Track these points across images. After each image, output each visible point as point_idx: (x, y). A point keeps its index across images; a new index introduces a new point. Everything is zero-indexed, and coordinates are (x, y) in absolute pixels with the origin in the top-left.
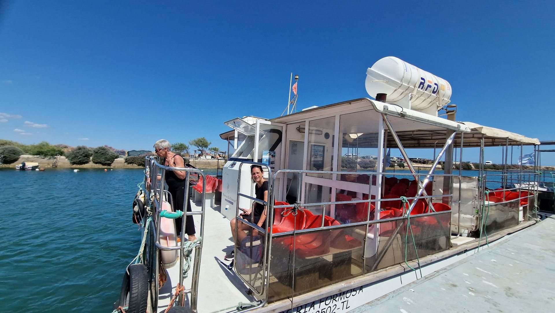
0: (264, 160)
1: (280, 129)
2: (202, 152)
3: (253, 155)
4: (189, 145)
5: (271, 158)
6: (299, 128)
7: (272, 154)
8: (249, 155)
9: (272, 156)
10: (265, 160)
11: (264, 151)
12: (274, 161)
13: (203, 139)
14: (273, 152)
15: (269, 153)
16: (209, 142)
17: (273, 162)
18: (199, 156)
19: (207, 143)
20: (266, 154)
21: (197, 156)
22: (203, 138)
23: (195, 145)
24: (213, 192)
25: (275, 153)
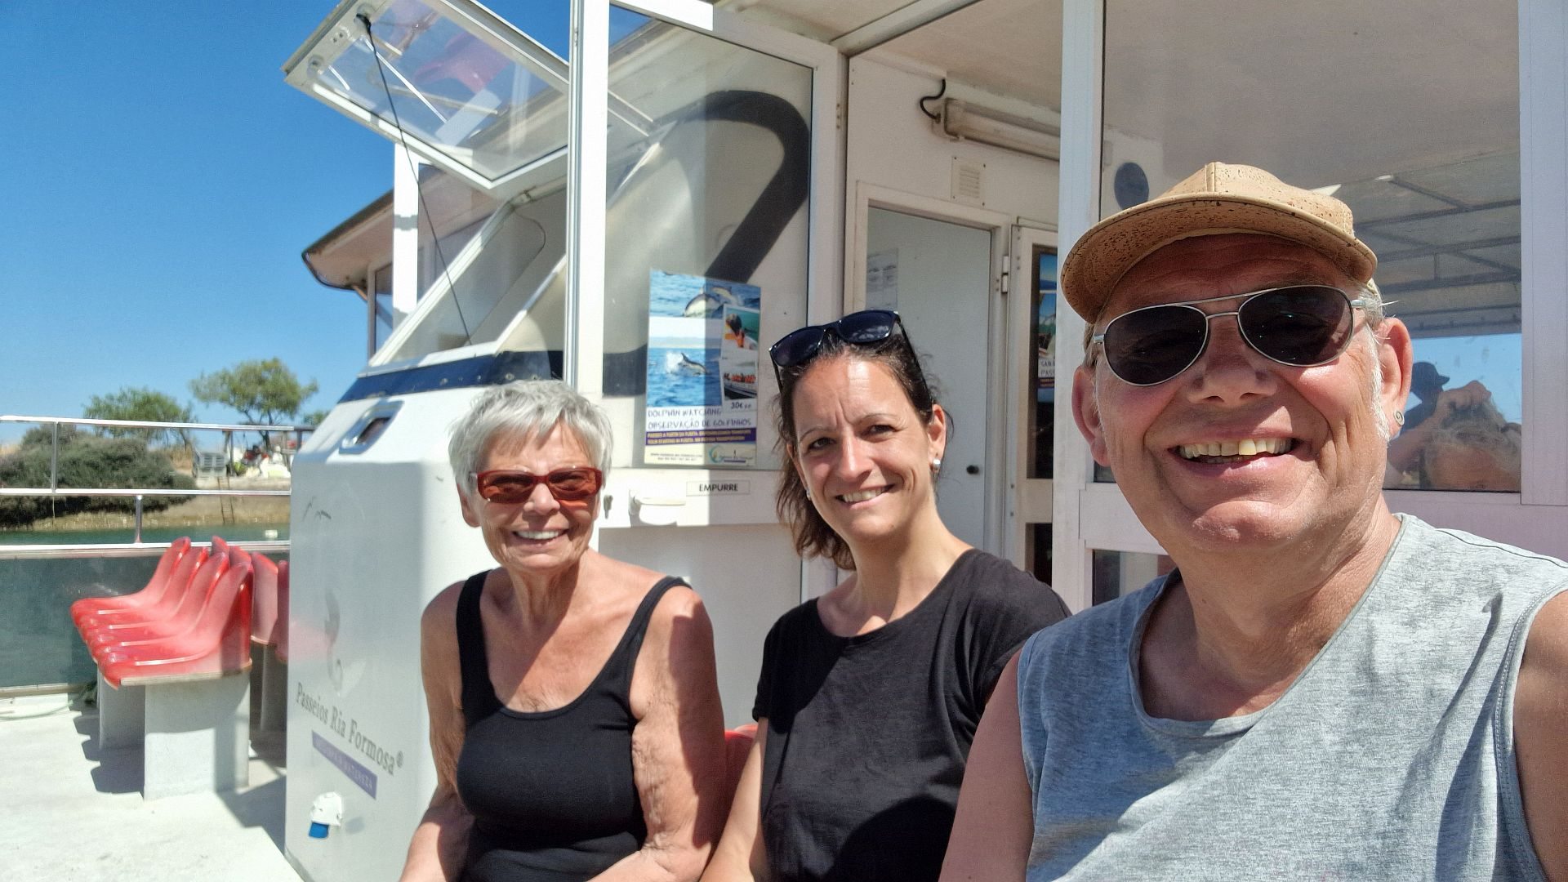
0: (660, 363)
1: (789, 92)
2: (266, 438)
3: (553, 318)
4: (195, 401)
5: (725, 342)
6: (940, 102)
7: (735, 304)
8: (522, 314)
9: (735, 325)
10: (673, 362)
11: (658, 277)
12: (747, 371)
13: (275, 367)
14: (736, 286)
15: (707, 297)
16: (303, 382)
17: (743, 379)
18: (252, 455)
19: (293, 388)
20: (680, 307)
21: (238, 456)
22: (269, 359)
23: (223, 400)
24: (229, 671)
25: (755, 302)
